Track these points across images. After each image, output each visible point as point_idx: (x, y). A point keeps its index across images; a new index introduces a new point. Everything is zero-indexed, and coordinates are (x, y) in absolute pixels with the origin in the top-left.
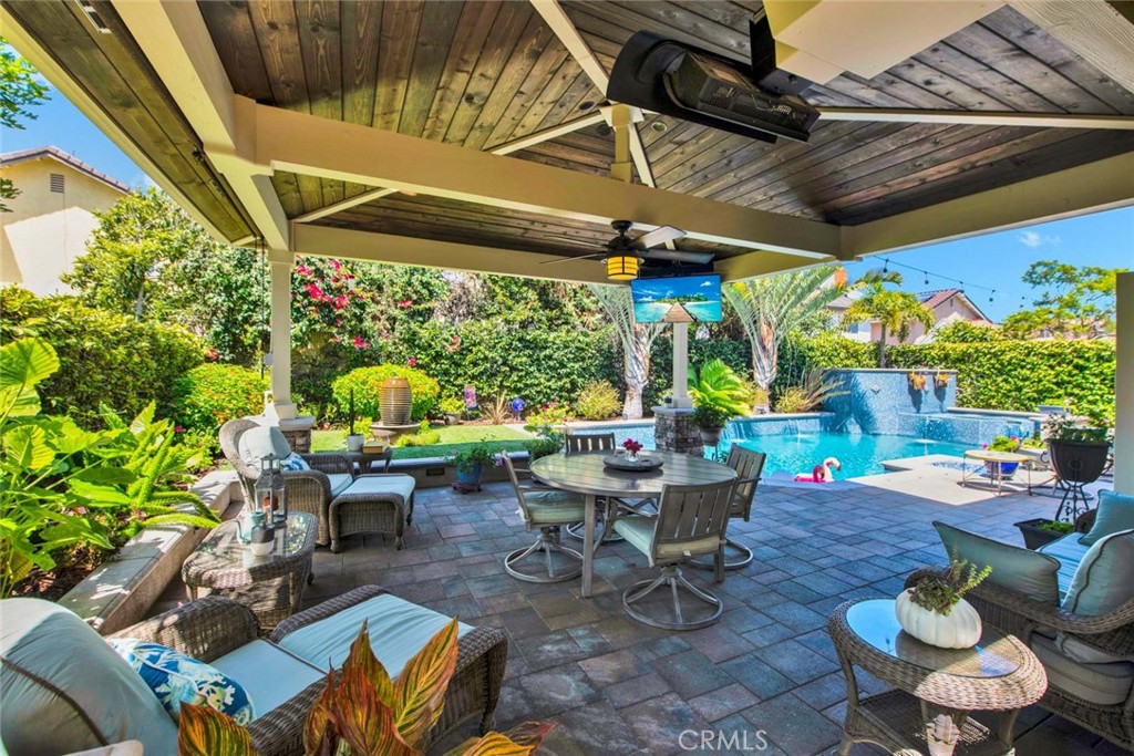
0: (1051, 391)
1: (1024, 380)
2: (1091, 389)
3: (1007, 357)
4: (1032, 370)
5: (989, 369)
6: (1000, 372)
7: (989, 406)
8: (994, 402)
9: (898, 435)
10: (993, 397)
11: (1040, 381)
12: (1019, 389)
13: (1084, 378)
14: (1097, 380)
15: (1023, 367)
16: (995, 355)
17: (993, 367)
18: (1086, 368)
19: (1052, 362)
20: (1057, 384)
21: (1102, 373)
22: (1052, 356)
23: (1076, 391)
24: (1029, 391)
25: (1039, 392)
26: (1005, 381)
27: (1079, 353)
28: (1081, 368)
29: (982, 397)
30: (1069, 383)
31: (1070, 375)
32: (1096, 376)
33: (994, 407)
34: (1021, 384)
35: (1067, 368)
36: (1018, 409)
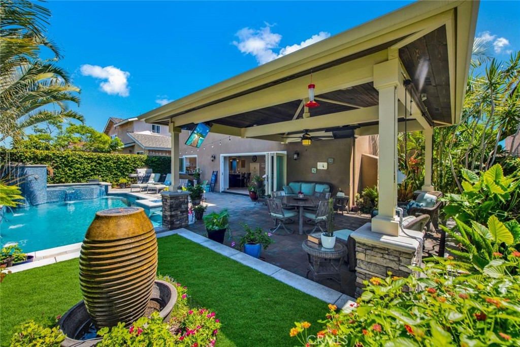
0: (88, 173)
1: (77, 169)
2: (102, 172)
3: (70, 159)
4: (81, 164)
5: (61, 164)
6: (66, 166)
7: (61, 182)
8: (63, 180)
9: (47, 203)
10: (62, 178)
11: (85, 169)
12: (75, 173)
13: (100, 167)
14: (105, 168)
15: (77, 163)
16: (64, 157)
17: (63, 163)
18: (102, 164)
19: (89, 161)
20: (90, 170)
22: (88, 159)
23: (98, 173)
24: (79, 173)
25: (84, 174)
26: (69, 170)
27: (99, 158)
28: (99, 164)
29: (57, 178)
30: (96, 169)
31: (95, 166)
32: (104, 166)
33: (64, 183)
34: (76, 171)
35: (94, 164)
36: (73, 182)
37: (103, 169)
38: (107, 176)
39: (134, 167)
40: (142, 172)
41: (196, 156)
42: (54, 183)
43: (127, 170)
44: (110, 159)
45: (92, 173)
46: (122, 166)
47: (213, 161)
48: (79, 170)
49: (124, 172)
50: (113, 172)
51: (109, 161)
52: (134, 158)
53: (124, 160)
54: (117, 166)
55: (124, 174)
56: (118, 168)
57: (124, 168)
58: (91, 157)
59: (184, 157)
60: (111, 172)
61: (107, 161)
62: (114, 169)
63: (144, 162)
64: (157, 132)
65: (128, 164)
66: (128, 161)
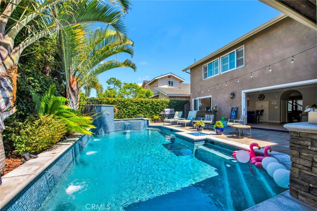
0: (136, 112)
1: (130, 109)
2: (144, 111)
3: (126, 103)
4: (132, 106)
5: (121, 106)
6: (124, 108)
7: (122, 118)
9: (114, 131)
10: (122, 115)
11: (134, 109)
12: (129, 112)
13: (143, 108)
14: (145, 109)
15: (130, 106)
16: (123, 102)
17: (123, 106)
18: (143, 106)
19: (136, 104)
20: (137, 110)
21: (146, 107)
22: (136, 102)
23: (141, 112)
24: (131, 113)
25: (134, 113)
26: (126, 110)
27: (142, 102)
28: (142, 106)
29: (120, 115)
30: (140, 110)
31: (140, 107)
33: (123, 118)
34: (129, 110)
35: (139, 106)
36: (128, 118)
37: (144, 109)
38: (146, 114)
39: (162, 107)
40: (167, 111)
41: (211, 96)
42: (118, 118)
43: (158, 110)
44: (148, 102)
45: (138, 112)
46: (155, 107)
47: (232, 98)
48: (131, 110)
49: (156, 111)
50: (150, 111)
51: (147, 104)
52: (162, 101)
53: (156, 103)
54: (152, 107)
55: (156, 113)
56: (153, 108)
57: (156, 108)
58: (138, 101)
59: (197, 98)
60: (148, 111)
61: (146, 104)
62: (150, 109)
63: (168, 104)
64: (172, 86)
65: (158, 105)
66: (158, 104)
